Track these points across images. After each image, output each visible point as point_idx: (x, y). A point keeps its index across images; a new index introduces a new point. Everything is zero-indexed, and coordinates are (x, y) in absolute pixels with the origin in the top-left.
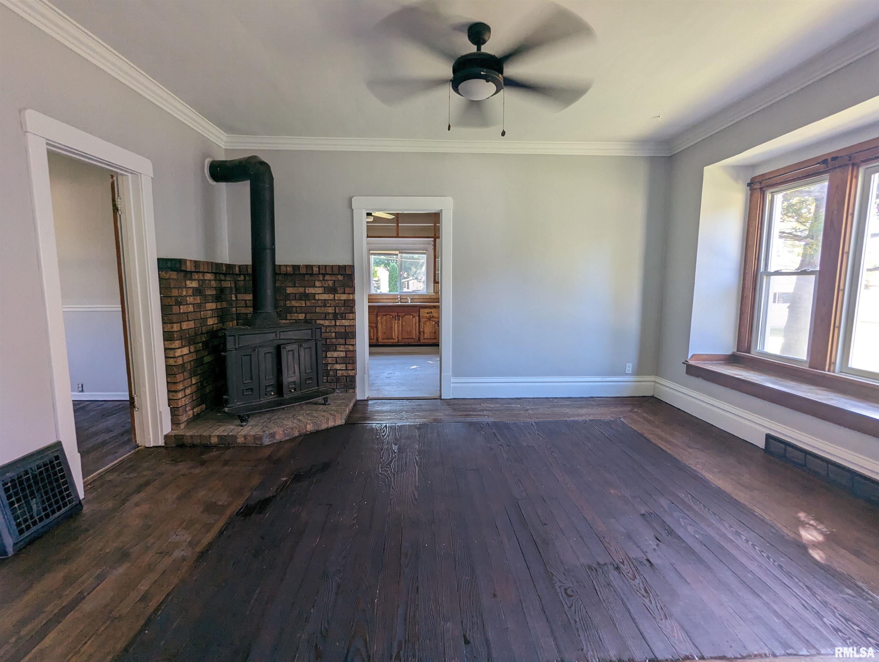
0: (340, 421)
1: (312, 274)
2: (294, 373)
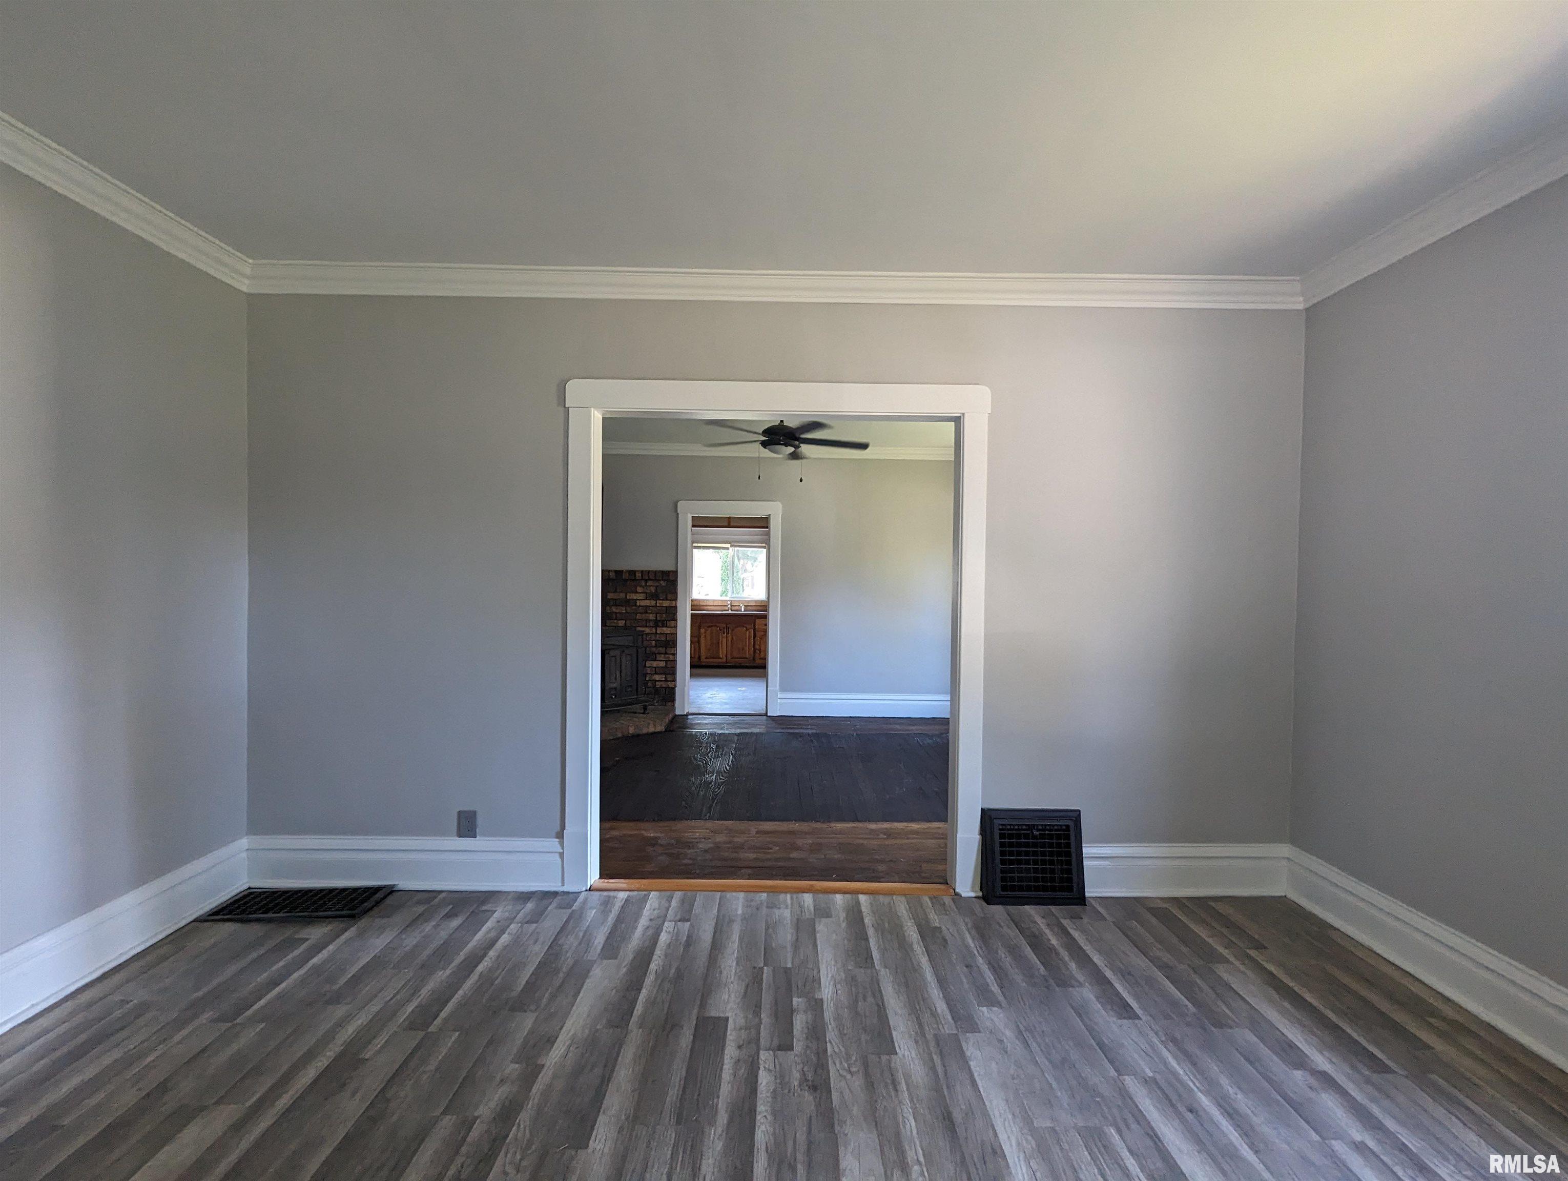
0: (660, 728)
1: (635, 580)
2: (616, 679)
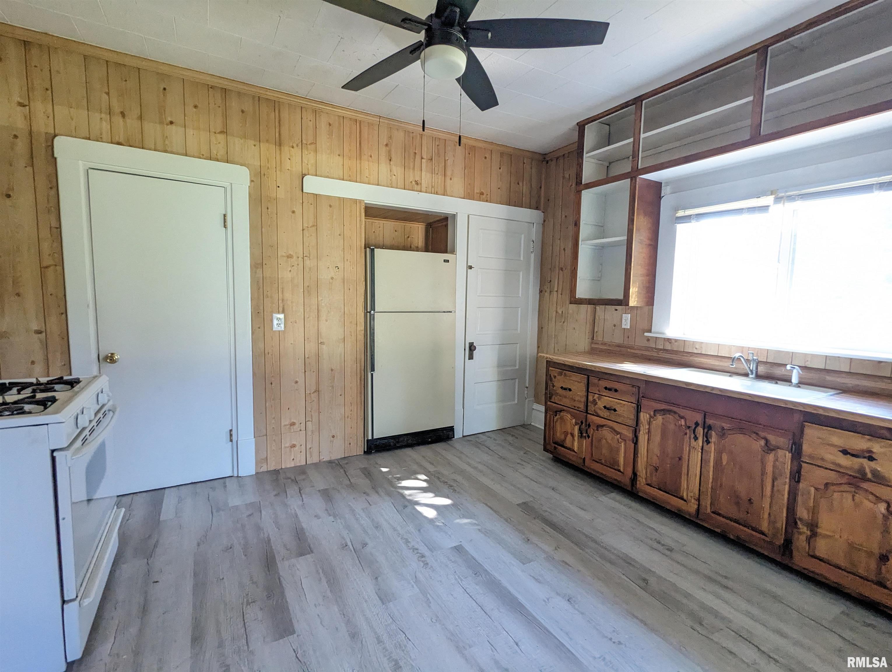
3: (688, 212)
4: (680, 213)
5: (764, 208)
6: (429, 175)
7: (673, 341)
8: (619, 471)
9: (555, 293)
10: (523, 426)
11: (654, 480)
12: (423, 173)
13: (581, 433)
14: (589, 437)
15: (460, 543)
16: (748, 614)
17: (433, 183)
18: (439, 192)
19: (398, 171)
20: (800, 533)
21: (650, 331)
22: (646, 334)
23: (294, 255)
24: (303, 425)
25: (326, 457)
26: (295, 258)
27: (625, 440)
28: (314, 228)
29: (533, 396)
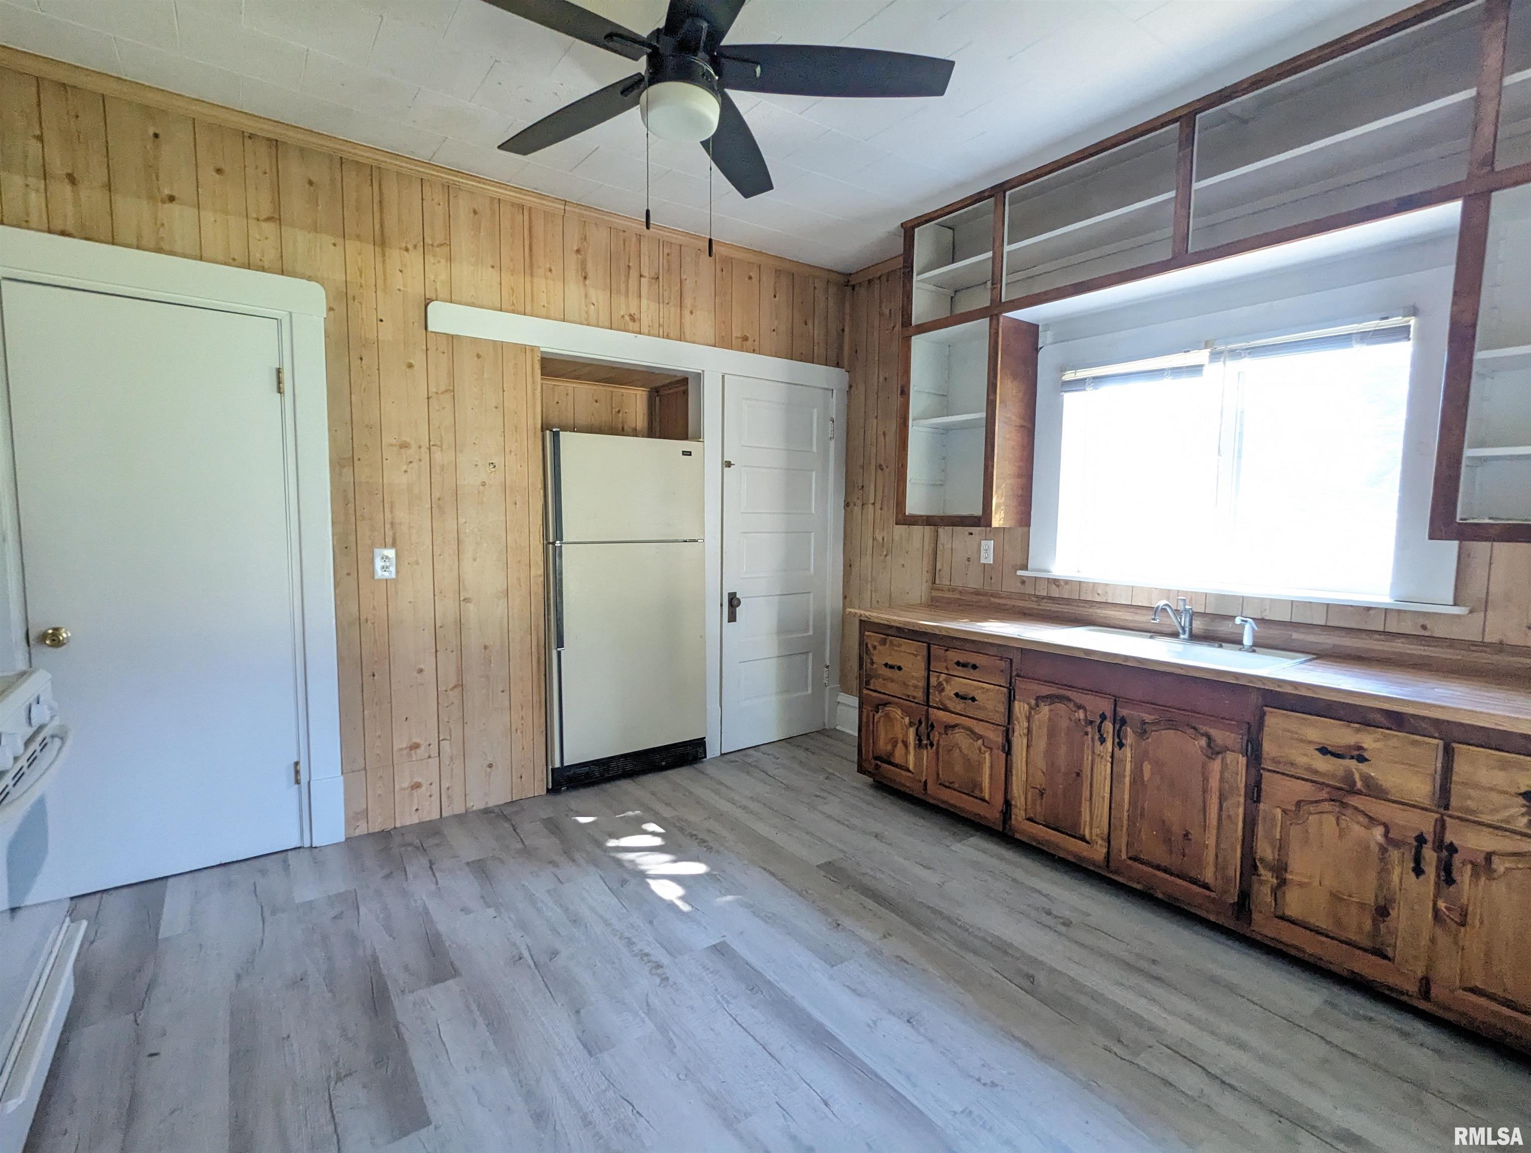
3: (1081, 374)
4: (1069, 376)
5: (1196, 369)
6: (653, 306)
7: (1062, 583)
8: (983, 800)
9: (871, 507)
10: (823, 732)
11: (1039, 811)
12: (644, 302)
13: (920, 740)
14: (932, 745)
15: (722, 939)
16: (1189, 1018)
17: (661, 320)
18: (671, 335)
19: (599, 296)
20: (1261, 883)
21: (1025, 567)
22: (1020, 573)
23: (412, 443)
24: (434, 747)
25: (477, 804)
26: (414, 447)
27: (991, 749)
28: (448, 396)
29: (838, 680)
